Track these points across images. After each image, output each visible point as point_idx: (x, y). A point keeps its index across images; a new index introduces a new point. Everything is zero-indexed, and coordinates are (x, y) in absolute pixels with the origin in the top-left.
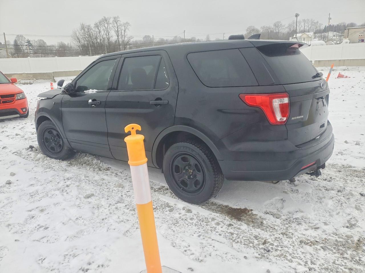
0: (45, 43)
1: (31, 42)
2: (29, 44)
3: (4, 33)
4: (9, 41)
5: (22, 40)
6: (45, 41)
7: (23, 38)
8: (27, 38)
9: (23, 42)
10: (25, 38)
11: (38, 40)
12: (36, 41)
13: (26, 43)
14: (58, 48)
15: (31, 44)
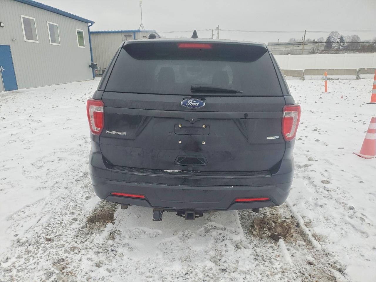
0: (358, 38)
1: (344, 38)
2: (341, 40)
3: (306, 31)
4: (323, 38)
5: (335, 36)
6: (359, 37)
7: (337, 34)
8: (341, 34)
9: (336, 38)
10: (339, 34)
11: (352, 36)
12: (349, 37)
13: (338, 39)
14: (372, 43)
15: (343, 40)
